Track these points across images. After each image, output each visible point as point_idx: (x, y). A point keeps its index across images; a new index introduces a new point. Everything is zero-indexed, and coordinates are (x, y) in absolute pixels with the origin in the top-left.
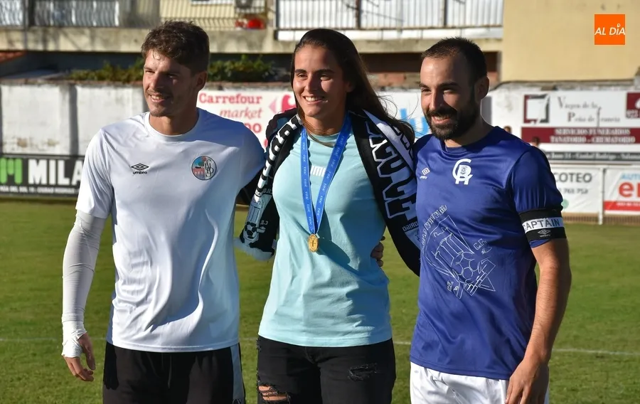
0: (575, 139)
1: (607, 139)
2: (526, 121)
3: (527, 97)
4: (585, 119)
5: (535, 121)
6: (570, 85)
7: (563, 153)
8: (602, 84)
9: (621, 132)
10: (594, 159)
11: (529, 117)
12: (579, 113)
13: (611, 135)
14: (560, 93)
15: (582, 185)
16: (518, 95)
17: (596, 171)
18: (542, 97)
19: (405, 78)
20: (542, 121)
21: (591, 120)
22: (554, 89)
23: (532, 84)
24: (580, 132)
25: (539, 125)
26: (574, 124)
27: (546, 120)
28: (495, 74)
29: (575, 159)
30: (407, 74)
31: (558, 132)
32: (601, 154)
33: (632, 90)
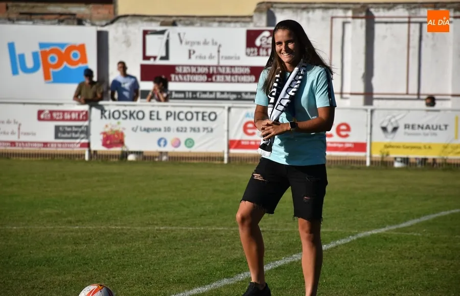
0: (196, 78)
1: (228, 78)
2: (146, 58)
3: (145, 33)
4: (206, 57)
5: (155, 58)
6: (190, 20)
7: (184, 92)
8: (223, 20)
9: (242, 71)
10: (216, 99)
11: (148, 54)
12: (199, 49)
13: (232, 74)
14: (180, 29)
15: (208, 124)
16: (136, 30)
17: (220, 110)
18: (162, 32)
19: (7, 8)
20: (162, 58)
21: (211, 57)
22: (174, 24)
23: (150, 18)
24: (200, 70)
25: (159, 62)
26: (194, 61)
27: (166, 57)
28: (112, 6)
29: (196, 98)
30: (10, 4)
31: (178, 70)
32: (222, 93)
33: (251, 27)
